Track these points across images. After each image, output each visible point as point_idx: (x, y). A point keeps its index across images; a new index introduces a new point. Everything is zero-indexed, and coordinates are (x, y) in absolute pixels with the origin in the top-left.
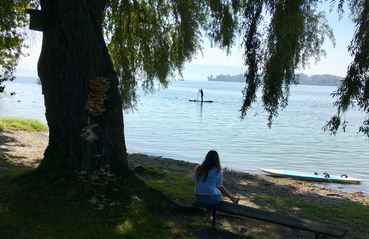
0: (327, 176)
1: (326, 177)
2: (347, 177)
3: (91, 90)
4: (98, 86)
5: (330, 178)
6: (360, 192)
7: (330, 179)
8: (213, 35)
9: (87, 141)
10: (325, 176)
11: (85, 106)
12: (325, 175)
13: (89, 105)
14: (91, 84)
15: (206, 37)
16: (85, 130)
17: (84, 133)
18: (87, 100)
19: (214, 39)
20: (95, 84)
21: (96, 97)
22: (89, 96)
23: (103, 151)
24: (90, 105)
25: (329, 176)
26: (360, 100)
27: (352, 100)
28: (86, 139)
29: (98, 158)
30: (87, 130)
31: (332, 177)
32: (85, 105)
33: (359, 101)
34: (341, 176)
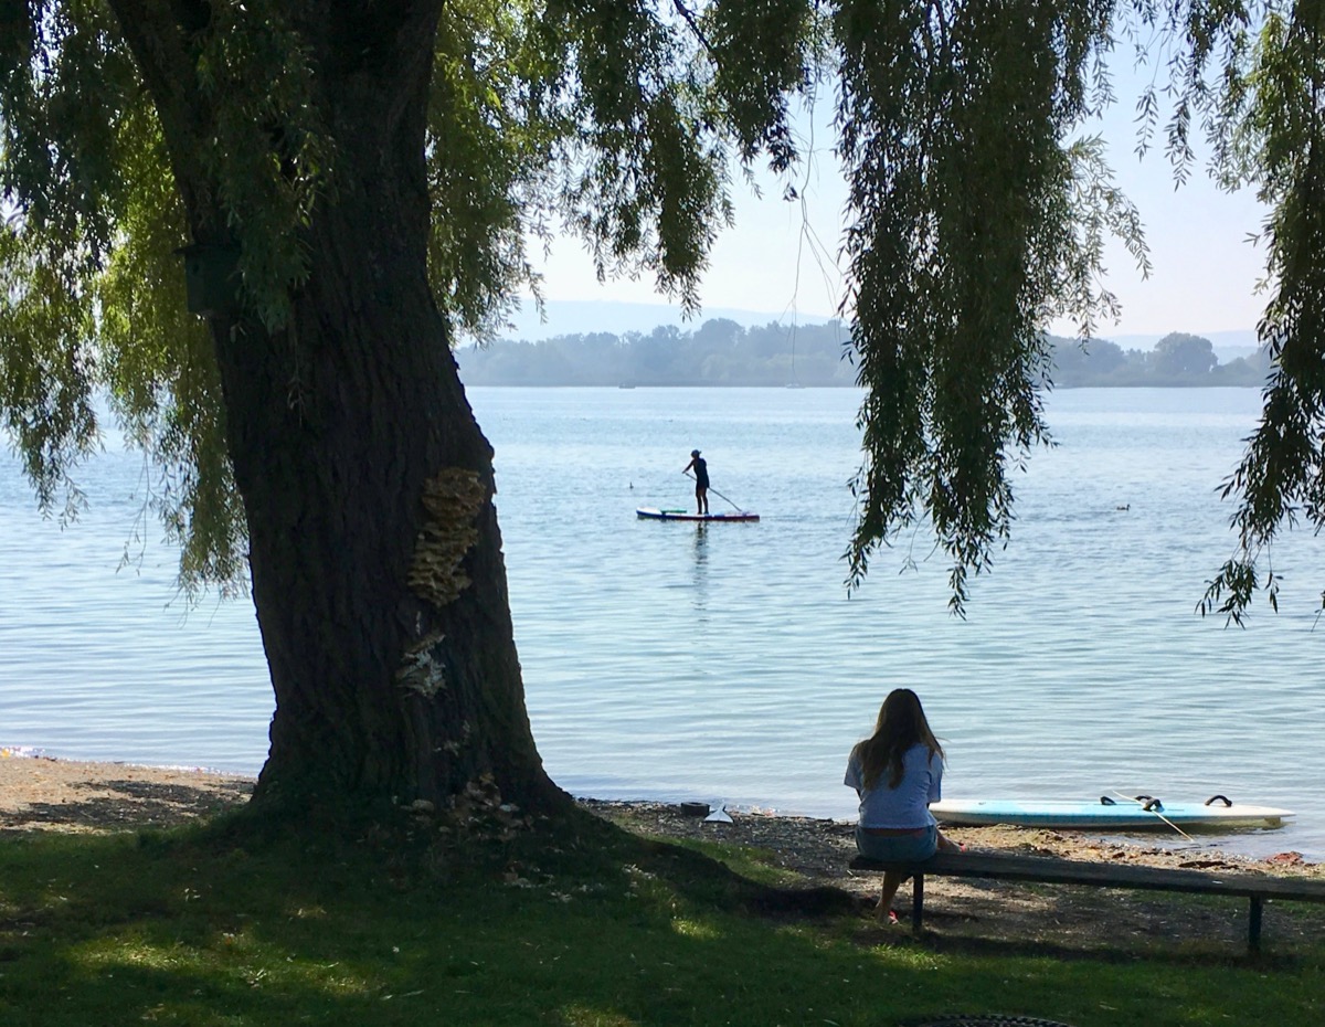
0: (1154, 807)
1: (1148, 809)
2: (1229, 804)
3: (430, 517)
4: (454, 500)
5: (1167, 813)
6: (1295, 853)
7: (1166, 817)
8: (603, 223)
9: (418, 694)
10: (1144, 806)
11: (413, 574)
12: (1143, 804)
13: (429, 567)
14: (431, 496)
15: (569, 235)
16: (412, 656)
17: (412, 668)
18: (415, 551)
19: (610, 242)
20: (445, 494)
21: (447, 539)
22: (421, 537)
23: (467, 727)
24: (429, 570)
25: (1158, 803)
26: (1311, 500)
27: (1286, 501)
28: (415, 687)
29: (450, 752)
30: (418, 656)
31: (1172, 808)
32: (412, 569)
33: (1308, 503)
34: (1208, 804)
